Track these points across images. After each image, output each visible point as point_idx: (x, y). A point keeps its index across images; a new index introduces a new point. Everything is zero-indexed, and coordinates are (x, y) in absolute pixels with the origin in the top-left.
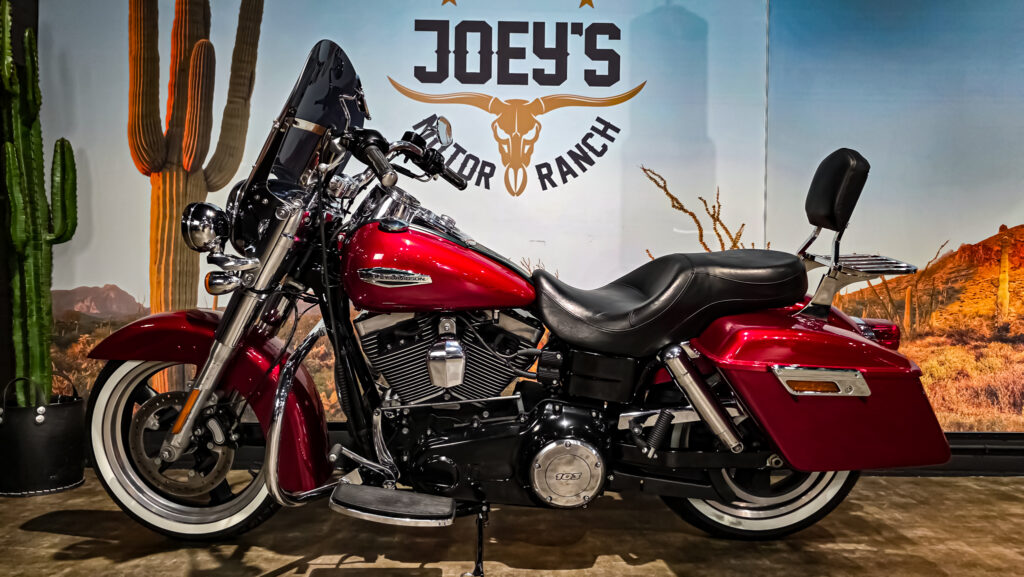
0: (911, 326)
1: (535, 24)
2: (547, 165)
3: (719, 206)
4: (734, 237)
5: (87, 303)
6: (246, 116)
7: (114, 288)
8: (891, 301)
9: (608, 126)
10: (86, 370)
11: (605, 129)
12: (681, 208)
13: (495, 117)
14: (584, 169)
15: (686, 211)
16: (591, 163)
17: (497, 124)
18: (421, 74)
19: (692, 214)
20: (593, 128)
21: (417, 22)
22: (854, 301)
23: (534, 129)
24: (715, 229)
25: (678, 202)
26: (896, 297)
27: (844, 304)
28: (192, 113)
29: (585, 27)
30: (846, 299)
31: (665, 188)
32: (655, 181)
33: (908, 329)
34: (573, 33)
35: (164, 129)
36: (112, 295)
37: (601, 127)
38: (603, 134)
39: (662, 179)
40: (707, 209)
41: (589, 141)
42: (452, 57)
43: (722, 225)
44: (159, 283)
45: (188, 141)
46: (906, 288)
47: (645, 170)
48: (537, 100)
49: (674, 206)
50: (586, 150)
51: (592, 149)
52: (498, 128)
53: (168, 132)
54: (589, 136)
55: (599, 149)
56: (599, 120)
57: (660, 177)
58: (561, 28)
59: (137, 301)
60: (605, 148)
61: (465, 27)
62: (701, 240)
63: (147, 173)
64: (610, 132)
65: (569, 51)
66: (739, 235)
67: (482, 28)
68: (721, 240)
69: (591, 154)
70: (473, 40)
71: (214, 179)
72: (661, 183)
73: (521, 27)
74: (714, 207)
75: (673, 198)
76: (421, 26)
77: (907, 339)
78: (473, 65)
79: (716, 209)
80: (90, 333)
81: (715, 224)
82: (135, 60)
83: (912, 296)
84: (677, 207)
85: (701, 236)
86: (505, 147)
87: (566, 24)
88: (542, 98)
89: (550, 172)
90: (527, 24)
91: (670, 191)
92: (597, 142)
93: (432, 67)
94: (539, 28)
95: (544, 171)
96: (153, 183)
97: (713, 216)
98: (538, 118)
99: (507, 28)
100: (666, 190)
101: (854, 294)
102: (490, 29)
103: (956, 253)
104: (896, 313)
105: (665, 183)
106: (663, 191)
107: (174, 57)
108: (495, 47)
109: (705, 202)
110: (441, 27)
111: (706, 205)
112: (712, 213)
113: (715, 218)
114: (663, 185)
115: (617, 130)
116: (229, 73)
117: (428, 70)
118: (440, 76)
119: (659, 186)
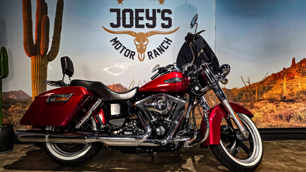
0: (258, 98)
1: (146, 9)
2: (151, 52)
5: (13, 96)
6: (59, 38)
7: (21, 91)
8: (252, 90)
9: (168, 40)
10: (13, 116)
11: (168, 41)
13: (135, 38)
14: (162, 53)
16: (164, 51)
17: (135, 40)
18: (112, 25)
20: (164, 41)
21: (110, 9)
22: (241, 91)
23: (147, 41)
26: (253, 89)
27: (238, 92)
28: (43, 38)
29: (161, 10)
30: (239, 90)
31: (185, 58)
33: (257, 99)
34: (158, 12)
35: (35, 43)
36: (21, 93)
37: (166, 40)
38: (167, 42)
41: (163, 45)
42: (121, 20)
44: (35, 89)
45: (42, 46)
46: (256, 86)
48: (147, 33)
50: (162, 47)
51: (164, 47)
52: (136, 41)
53: (36, 43)
54: (163, 43)
55: (166, 47)
56: (166, 38)
58: (154, 11)
59: (28, 95)
60: (168, 46)
61: (125, 11)
63: (30, 56)
64: (169, 42)
65: (156, 18)
67: (130, 11)
69: (164, 49)
70: (128, 15)
71: (50, 58)
72: (184, 57)
73: (142, 11)
76: (112, 10)
77: (257, 101)
78: (128, 22)
80: (14, 105)
82: (25, 22)
83: (258, 89)
86: (138, 47)
87: (156, 9)
88: (149, 32)
89: (152, 54)
90: (144, 9)
92: (165, 45)
93: (115, 23)
94: (148, 11)
95: (150, 54)
96: (32, 59)
98: (148, 38)
99: (138, 11)
101: (241, 88)
102: (132, 11)
103: (271, 76)
104: (253, 94)
105: (185, 57)
107: (37, 21)
108: (134, 17)
110: (118, 11)
115: (171, 41)
116: (54, 26)
117: (114, 24)
118: (118, 26)
119: (184, 58)
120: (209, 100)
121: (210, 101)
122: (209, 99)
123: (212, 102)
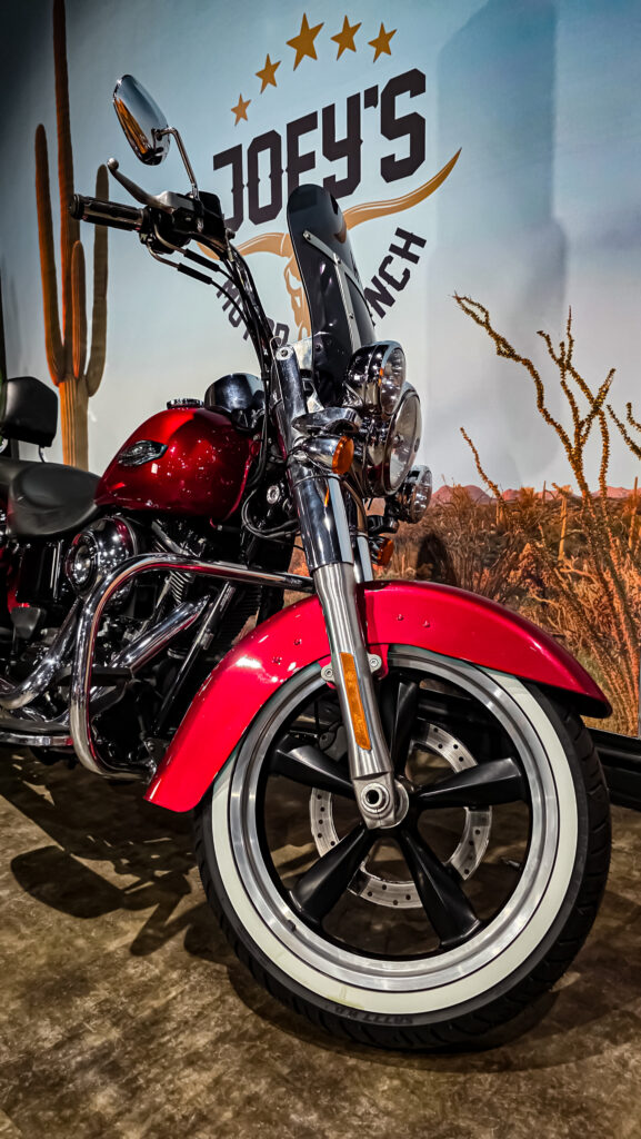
3: (571, 342)
4: (595, 394)
9: (411, 238)
11: (408, 246)
12: (511, 354)
13: (287, 260)
14: (383, 314)
15: (517, 358)
16: (390, 301)
17: (289, 270)
19: (527, 363)
20: (393, 248)
21: (215, 158)
24: (563, 384)
25: (506, 345)
28: (76, 320)
31: (487, 324)
32: (474, 315)
35: (63, 339)
37: (401, 243)
38: (404, 253)
39: (483, 310)
40: (551, 351)
41: (388, 269)
42: (246, 193)
43: (575, 375)
47: (459, 299)
49: (500, 352)
50: (384, 282)
51: (390, 280)
52: (291, 276)
53: (65, 341)
54: (388, 260)
55: (399, 278)
56: (400, 233)
57: (479, 306)
58: (353, 105)
60: (407, 273)
61: (256, 147)
62: (540, 405)
63: (57, 384)
64: (414, 249)
65: (362, 136)
66: (604, 391)
67: (272, 140)
68: (572, 403)
69: (390, 289)
70: (264, 161)
71: (91, 384)
72: (482, 317)
73: (310, 122)
74: (562, 345)
75: (498, 339)
76: (218, 161)
78: (265, 196)
79: (567, 348)
81: (563, 375)
84: (504, 354)
85: (541, 398)
86: (298, 299)
87: (359, 95)
91: (494, 329)
92: (397, 268)
93: (229, 213)
97: (560, 362)
99: (295, 130)
100: (488, 327)
102: (279, 139)
105: (487, 315)
106: (484, 329)
108: (284, 163)
109: (548, 338)
110: (236, 155)
111: (549, 344)
112: (558, 356)
113: (564, 365)
114: (484, 320)
115: (421, 243)
117: (226, 218)
118: (236, 223)
119: (478, 321)
120: (609, 562)
121: (613, 571)
122: (605, 553)
123: (626, 577)
